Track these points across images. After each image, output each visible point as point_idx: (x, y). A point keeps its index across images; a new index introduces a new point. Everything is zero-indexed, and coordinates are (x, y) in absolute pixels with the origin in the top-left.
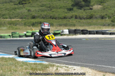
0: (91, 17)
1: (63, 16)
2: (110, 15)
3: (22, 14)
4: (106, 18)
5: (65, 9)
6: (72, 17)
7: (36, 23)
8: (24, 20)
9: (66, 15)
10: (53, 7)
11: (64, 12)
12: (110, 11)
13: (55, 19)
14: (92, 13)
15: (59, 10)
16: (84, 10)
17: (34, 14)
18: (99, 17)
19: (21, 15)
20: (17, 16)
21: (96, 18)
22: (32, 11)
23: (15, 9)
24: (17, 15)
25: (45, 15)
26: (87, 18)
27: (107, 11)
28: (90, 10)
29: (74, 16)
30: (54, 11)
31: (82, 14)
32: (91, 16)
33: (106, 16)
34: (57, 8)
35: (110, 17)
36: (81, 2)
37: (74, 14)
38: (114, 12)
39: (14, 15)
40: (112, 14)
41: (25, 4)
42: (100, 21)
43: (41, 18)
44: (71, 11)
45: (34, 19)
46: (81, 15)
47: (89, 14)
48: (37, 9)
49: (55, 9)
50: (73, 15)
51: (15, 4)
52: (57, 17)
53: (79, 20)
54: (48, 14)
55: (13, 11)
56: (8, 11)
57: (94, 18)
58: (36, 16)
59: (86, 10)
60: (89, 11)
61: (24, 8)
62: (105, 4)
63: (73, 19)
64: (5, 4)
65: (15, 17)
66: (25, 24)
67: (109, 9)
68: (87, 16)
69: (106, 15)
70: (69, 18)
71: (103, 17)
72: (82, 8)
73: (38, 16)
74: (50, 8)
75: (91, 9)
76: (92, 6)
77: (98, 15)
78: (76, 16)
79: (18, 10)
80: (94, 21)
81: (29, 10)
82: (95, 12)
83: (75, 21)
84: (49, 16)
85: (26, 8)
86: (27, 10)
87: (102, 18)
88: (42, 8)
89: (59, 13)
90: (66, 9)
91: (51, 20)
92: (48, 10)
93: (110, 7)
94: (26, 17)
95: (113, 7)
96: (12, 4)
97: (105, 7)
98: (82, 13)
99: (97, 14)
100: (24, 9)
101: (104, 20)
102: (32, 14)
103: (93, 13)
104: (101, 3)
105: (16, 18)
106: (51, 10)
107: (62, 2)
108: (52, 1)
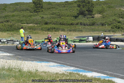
0: (93, 24)
1: (70, 23)
2: (109, 23)
3: (37, 20)
4: (106, 25)
5: (72, 17)
6: (77, 24)
7: (51, 28)
8: (39, 25)
9: (73, 22)
10: (62, 15)
11: (71, 19)
12: (109, 19)
13: (64, 25)
14: (94, 21)
15: (67, 18)
16: (87, 18)
17: (46, 20)
18: (100, 24)
19: (36, 22)
21: (98, 25)
22: (45, 18)
23: (31, 16)
24: (32, 21)
25: (56, 22)
26: (90, 25)
27: (106, 19)
28: (92, 18)
29: (80, 23)
30: (63, 19)
33: (106, 24)
34: (65, 16)
35: (109, 25)
36: (85, 11)
37: (79, 21)
38: (112, 20)
39: (31, 21)
40: (111, 22)
41: (39, 12)
42: (101, 27)
43: (53, 24)
44: (77, 19)
45: (47, 25)
46: (85, 22)
48: (49, 16)
51: (31, 12)
52: (66, 23)
53: (84, 26)
54: (58, 21)
55: (29, 17)
56: (25, 18)
57: (96, 25)
58: (48, 22)
59: (89, 18)
61: (38, 15)
62: (104, 14)
63: (79, 25)
64: (22, 12)
66: (42, 29)
67: (108, 18)
68: (90, 23)
69: (106, 22)
70: (75, 25)
72: (85, 17)
73: (50, 22)
74: (60, 16)
76: (94, 15)
78: (81, 23)
79: (33, 17)
80: (97, 27)
81: (42, 17)
82: (97, 20)
83: (80, 28)
84: (59, 23)
85: (40, 15)
87: (103, 25)
88: (53, 15)
89: (67, 20)
91: (61, 26)
92: (58, 17)
93: (109, 16)
94: (40, 23)
95: (111, 16)
96: (28, 11)
97: (104, 16)
99: (98, 22)
100: (39, 17)
101: (104, 26)
104: (101, 12)
105: (32, 23)
106: (60, 18)
107: (69, 11)
108: (61, 10)
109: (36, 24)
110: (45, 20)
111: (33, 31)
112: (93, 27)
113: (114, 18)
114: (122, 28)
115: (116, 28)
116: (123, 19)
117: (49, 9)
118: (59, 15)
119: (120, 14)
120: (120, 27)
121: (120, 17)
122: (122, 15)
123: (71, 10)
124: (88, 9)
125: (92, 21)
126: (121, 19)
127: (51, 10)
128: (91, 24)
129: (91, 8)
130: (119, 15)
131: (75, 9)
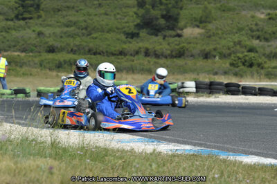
0: (180, 54)
1: (117, 48)
2: (224, 51)
3: (26, 42)
4: (215, 57)
5: (120, 32)
6: (137, 53)
7: (65, 62)
8: (31, 54)
9: (125, 46)
10: (95, 29)
11: (118, 39)
12: (223, 42)
13: (100, 54)
14: (182, 45)
15: (108, 36)
16: (164, 39)
17: (51, 42)
18: (199, 55)
19: (23, 45)
20: (14, 46)
21: (192, 56)
22: (48, 35)
23: (7, 30)
24: (13, 44)
25: (77, 46)
26: (172, 56)
27: (215, 41)
28: (177, 38)
29: (143, 50)
30: (96, 38)
31: (161, 47)
32: (180, 52)
33: (214, 53)
34: (103, 32)
35: (223, 56)
36: (157, 19)
37: (141, 45)
38: (232, 43)
39: (7, 43)
40: (229, 49)
41: (31, 18)
42: (201, 63)
43: (69, 53)
44: (135, 38)
45: (54, 54)
46: (158, 48)
47: (177, 47)
48: (58, 30)
49: (100, 33)
50: (140, 48)
51: (7, 20)
52: (104, 51)
53: (155, 60)
54: (85, 44)
55: (4, 33)
57: (188, 56)
58: (57, 48)
59: (168, 37)
60: (176, 41)
61: (29, 28)
62: (210, 26)
63: (141, 56)
65: (10, 47)
66: (41, 65)
67: (220, 38)
68: (172, 51)
69: (215, 49)
70: (131, 55)
71: (209, 56)
72: (160, 34)
73: (61, 46)
74: (88, 30)
75: (179, 36)
76: (182, 29)
77: (196, 49)
78: (147, 50)
79: (14, 32)
80: (190, 62)
81: (40, 34)
82: (190, 43)
83: (146, 63)
84: (87, 49)
85: (34, 29)
86: (36, 32)
87: (206, 56)
88: (68, 29)
89: (108, 43)
90: (122, 35)
91: (93, 56)
92: (83, 34)
93: (223, 34)
94: (34, 48)
95: (229, 34)
96: (1, 17)
97: (211, 33)
98: (161, 45)
99: (194, 48)
100: (29, 31)
101: (210, 61)
102: (46, 43)
103: (185, 45)
104: (201, 22)
105: (12, 49)
106: (90, 35)
107: (113, 18)
108: (90, 15)
109: (24, 50)
110: (48, 40)
111: (18, 69)
112: (179, 62)
113: (236, 38)
114: (259, 65)
115: (244, 64)
116: (260, 41)
117: (59, 10)
118: (86, 28)
119: (254, 28)
120: (254, 61)
121: (253, 37)
122: (258, 30)
123: (118, 14)
124: (165, 13)
125: (176, 45)
126: (256, 42)
127: (64, 13)
128: (174, 53)
129: (174, 12)
130: (252, 30)
131: (131, 13)
